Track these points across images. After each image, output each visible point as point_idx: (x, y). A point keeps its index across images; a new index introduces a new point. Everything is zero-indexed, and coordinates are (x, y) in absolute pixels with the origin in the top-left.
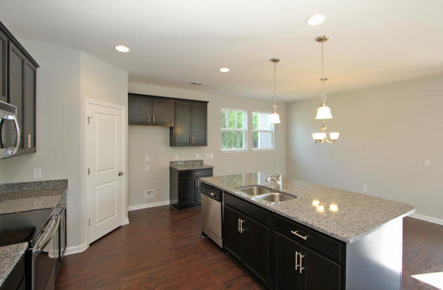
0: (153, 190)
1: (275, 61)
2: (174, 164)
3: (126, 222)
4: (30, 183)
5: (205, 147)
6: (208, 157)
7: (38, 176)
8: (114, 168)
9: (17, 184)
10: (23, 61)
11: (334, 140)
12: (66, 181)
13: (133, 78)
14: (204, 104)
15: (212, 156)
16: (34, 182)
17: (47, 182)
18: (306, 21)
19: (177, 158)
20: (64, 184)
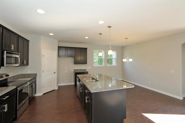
0: (68, 79)
1: (100, 34)
2: (75, 70)
3: (57, 88)
4: (27, 74)
5: (86, 64)
6: (88, 68)
7: (29, 72)
8: (52, 71)
9: (24, 74)
10: (23, 41)
11: (131, 62)
12: (36, 74)
13: (59, 41)
14: (86, 49)
15: (90, 67)
16: (28, 74)
17: (31, 74)
18: (98, 22)
19: (76, 68)
20: (36, 75)
